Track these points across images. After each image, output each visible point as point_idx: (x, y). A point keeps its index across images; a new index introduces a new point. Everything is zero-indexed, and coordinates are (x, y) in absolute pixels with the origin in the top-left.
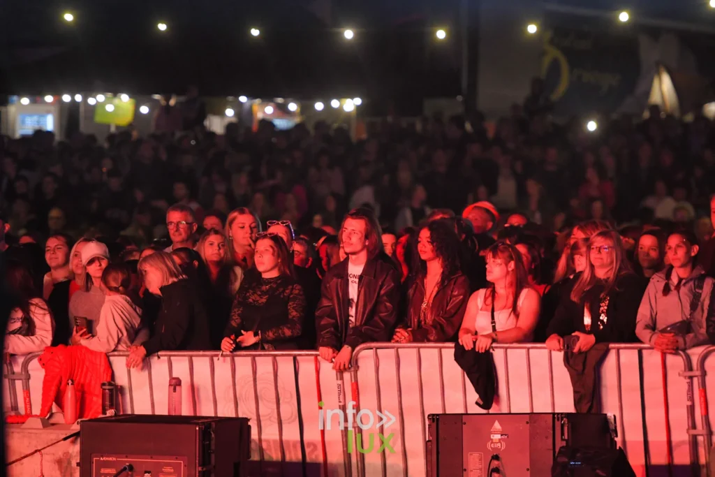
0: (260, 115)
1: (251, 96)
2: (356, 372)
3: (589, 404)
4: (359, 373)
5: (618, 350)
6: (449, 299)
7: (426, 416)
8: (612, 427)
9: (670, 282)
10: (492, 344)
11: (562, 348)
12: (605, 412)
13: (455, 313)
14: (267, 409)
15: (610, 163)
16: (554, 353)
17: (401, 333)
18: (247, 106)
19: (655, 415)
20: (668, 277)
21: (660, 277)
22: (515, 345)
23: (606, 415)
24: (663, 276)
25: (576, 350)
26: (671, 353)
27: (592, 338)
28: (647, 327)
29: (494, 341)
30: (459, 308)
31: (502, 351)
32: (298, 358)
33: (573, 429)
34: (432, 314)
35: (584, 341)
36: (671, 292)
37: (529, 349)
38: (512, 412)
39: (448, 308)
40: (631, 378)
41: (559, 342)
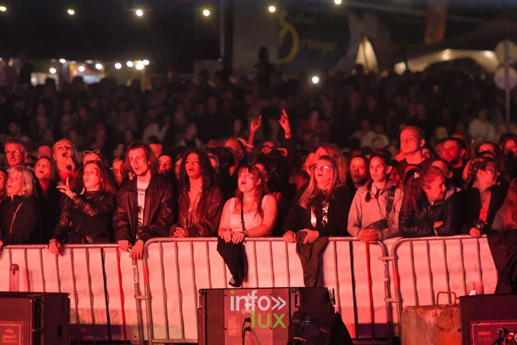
0: (75, 73)
1: (69, 59)
2: (147, 259)
3: (315, 280)
4: (148, 259)
5: (335, 241)
6: (209, 204)
7: (198, 290)
8: (331, 297)
9: (371, 192)
10: (244, 238)
11: (295, 240)
12: (326, 287)
13: (215, 215)
14: (82, 285)
15: (328, 106)
16: (289, 244)
17: (180, 231)
18: (65, 66)
19: (362, 288)
20: (369, 188)
21: (364, 189)
22: (261, 239)
23: (327, 288)
24: (365, 188)
25: (305, 242)
26: (372, 243)
27: (317, 233)
28: (355, 225)
29: (246, 236)
30: (217, 212)
31: (252, 243)
32: (104, 249)
33: (303, 300)
34: (197, 216)
35: (311, 235)
36: (371, 200)
37: (271, 241)
38: (259, 287)
39: (209, 212)
40: (344, 262)
41: (293, 236)
